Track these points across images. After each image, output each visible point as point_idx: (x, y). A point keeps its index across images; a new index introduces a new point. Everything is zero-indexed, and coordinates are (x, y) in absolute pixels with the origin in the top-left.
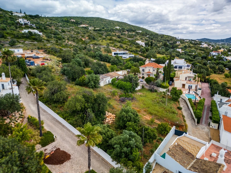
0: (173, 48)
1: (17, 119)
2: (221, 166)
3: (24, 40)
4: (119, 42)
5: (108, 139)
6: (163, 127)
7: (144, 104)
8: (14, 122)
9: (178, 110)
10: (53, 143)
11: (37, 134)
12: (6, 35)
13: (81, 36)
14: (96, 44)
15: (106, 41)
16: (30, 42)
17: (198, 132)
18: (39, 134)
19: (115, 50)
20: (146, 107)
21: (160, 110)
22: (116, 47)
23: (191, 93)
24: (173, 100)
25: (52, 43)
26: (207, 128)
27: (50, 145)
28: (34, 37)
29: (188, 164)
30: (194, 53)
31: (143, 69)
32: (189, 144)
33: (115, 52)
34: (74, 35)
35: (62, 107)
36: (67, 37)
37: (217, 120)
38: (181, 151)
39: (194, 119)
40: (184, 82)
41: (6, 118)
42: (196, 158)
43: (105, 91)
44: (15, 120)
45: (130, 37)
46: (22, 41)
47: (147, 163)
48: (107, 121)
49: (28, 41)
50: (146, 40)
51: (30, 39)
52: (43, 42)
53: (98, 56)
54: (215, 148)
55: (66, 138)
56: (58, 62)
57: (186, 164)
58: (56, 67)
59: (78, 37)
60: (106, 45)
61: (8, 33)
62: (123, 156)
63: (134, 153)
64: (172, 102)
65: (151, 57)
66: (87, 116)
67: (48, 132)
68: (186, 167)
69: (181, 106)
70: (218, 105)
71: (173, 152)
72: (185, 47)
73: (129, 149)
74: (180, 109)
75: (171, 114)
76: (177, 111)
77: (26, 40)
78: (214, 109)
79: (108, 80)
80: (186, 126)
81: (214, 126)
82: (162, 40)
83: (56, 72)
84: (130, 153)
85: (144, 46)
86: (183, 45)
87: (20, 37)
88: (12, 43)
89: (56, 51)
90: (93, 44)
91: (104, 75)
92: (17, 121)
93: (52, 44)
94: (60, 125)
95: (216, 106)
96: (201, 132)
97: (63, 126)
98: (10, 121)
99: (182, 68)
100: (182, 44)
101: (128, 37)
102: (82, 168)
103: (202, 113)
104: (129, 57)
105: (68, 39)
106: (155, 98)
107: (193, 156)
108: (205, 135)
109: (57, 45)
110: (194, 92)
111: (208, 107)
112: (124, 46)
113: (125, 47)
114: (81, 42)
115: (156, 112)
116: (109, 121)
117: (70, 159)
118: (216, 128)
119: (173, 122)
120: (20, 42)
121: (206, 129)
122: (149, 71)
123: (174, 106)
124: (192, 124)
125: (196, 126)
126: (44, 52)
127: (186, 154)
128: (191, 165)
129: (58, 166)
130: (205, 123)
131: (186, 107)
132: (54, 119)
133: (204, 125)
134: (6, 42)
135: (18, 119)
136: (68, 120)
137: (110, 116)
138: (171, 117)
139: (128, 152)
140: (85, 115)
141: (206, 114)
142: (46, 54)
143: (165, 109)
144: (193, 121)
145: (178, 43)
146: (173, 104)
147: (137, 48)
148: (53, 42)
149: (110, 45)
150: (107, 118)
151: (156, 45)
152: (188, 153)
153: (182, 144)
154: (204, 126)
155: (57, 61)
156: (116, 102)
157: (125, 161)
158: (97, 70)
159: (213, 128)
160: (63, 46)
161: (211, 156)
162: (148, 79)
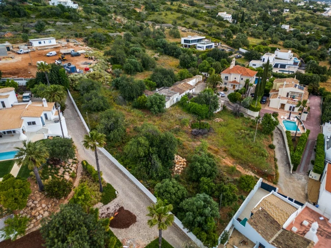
0: (276, 23)
1: (70, 166)
2: (310, 244)
3: (55, 20)
4: (193, 16)
5: (178, 200)
6: (246, 184)
7: (224, 140)
8: (68, 171)
9: (269, 149)
10: (116, 199)
11: (96, 189)
12: (29, 11)
13: (133, 5)
14: (156, 22)
15: (172, 14)
16: (63, 24)
17: (292, 184)
18: (99, 189)
19: (186, 32)
20: (227, 145)
21: (245, 151)
22: (187, 26)
23: (291, 119)
24: (264, 133)
25: (93, 22)
26: (305, 179)
27: (112, 202)
28: (67, 14)
29: (272, 236)
30: (308, 33)
31: (227, 76)
32: (276, 208)
33: (186, 39)
34: (124, 3)
35: (120, 146)
36: (114, 7)
37: (320, 169)
38: (265, 219)
39: (289, 164)
40: (285, 101)
41: (59, 166)
42: (283, 228)
43: (173, 117)
44: (69, 168)
45: (208, 4)
46: (52, 21)
47: (223, 233)
48: (176, 169)
49: (60, 22)
50: (234, 8)
51: (62, 18)
52: (81, 21)
53: (160, 47)
54: (309, 213)
55: (129, 193)
56: (107, 63)
57: (269, 237)
58: (106, 75)
59: (129, 6)
60: (171, 22)
61: (30, 9)
62: (196, 225)
63: (209, 223)
64: (263, 136)
65: (240, 47)
66: (152, 165)
67: (108, 184)
68: (268, 240)
69: (275, 143)
70: (326, 143)
71: (256, 220)
72: (297, 20)
73: (204, 218)
74: (272, 147)
75: (259, 157)
76: (267, 152)
77: (57, 20)
78: (319, 150)
79: (177, 97)
80: (277, 175)
81: (314, 176)
82: (260, 8)
83: (106, 82)
84: (204, 223)
85: (230, 20)
86: (293, 16)
87: (49, 16)
88: (39, 28)
89: (101, 40)
90: (152, 21)
91: (171, 88)
92: (71, 170)
93: (94, 24)
94: (120, 174)
95: (324, 145)
96: (295, 185)
97: (124, 175)
98: (64, 170)
99: (285, 68)
100: (292, 13)
101: (206, 4)
102: (150, 233)
103: (302, 157)
104: (207, 47)
105: (115, 12)
106: (239, 128)
107: (279, 225)
108: (301, 190)
109: (100, 27)
110: (296, 117)
111: (313, 143)
112: (199, 22)
113: (200, 25)
114: (135, 16)
115: (239, 154)
116: (179, 169)
117: (136, 221)
118: (318, 179)
119: (261, 169)
120: (49, 24)
121: (303, 180)
122: (234, 80)
123: (264, 143)
124: (286, 171)
125: (291, 174)
126: (84, 41)
127: (271, 223)
128: (274, 238)
129: (124, 230)
130: (304, 170)
131: (282, 143)
132: (112, 164)
133: (302, 173)
134: (31, 24)
135: (72, 166)
136: (129, 168)
137: (180, 162)
138: (258, 163)
139: (202, 222)
140: (150, 163)
141: (308, 154)
142: (87, 45)
143: (253, 149)
144: (288, 167)
145: (286, 12)
146: (263, 138)
147: (219, 26)
148: (94, 20)
149: (179, 22)
150: (177, 165)
151: (249, 19)
152: (273, 222)
153: (268, 207)
154: (301, 176)
155: (104, 61)
156: (187, 136)
157: (198, 232)
158: (161, 82)
159: (313, 178)
160: (110, 29)
161: (301, 224)
162: (232, 96)
